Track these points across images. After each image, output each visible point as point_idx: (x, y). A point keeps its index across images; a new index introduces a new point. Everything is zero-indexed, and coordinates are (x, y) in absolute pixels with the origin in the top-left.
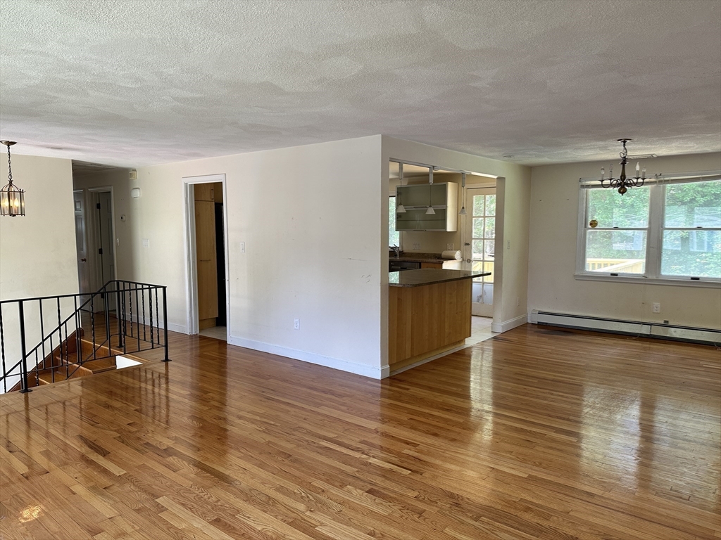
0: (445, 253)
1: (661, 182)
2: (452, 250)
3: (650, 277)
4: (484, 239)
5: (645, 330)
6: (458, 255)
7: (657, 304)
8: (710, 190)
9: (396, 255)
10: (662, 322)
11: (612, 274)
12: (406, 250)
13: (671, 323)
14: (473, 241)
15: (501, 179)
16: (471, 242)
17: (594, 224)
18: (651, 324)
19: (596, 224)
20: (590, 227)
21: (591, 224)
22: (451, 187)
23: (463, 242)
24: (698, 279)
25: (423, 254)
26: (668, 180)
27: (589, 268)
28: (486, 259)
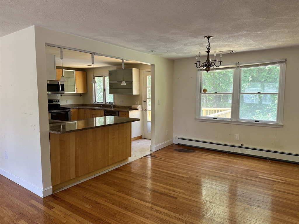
0: (133, 106)
1: (238, 67)
3: (234, 120)
5: (231, 150)
6: (139, 107)
7: (237, 135)
8: (272, 76)
9: (111, 107)
10: (240, 145)
11: (214, 118)
12: (117, 104)
13: (245, 146)
16: (147, 100)
17: (205, 91)
18: (234, 146)
19: (206, 91)
20: (203, 92)
21: (203, 91)
22: (135, 71)
23: (143, 100)
24: (258, 121)
25: (124, 107)
26: (242, 66)
27: (202, 115)
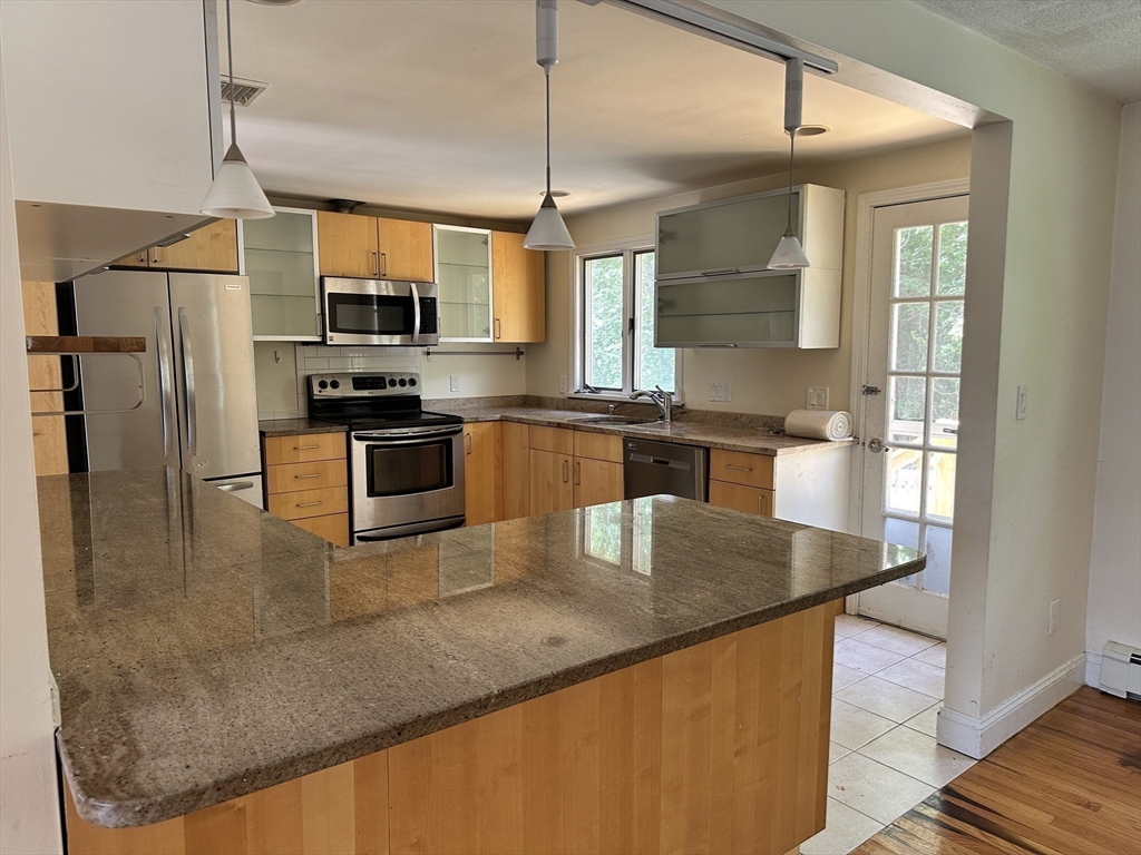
0: (794, 418)
2: (823, 408)
4: (928, 375)
6: (835, 424)
9: (663, 418)
12: (692, 404)
14: (893, 379)
15: (991, 127)
16: (885, 383)
22: (816, 202)
23: (859, 380)
25: (737, 417)
28: (933, 442)
